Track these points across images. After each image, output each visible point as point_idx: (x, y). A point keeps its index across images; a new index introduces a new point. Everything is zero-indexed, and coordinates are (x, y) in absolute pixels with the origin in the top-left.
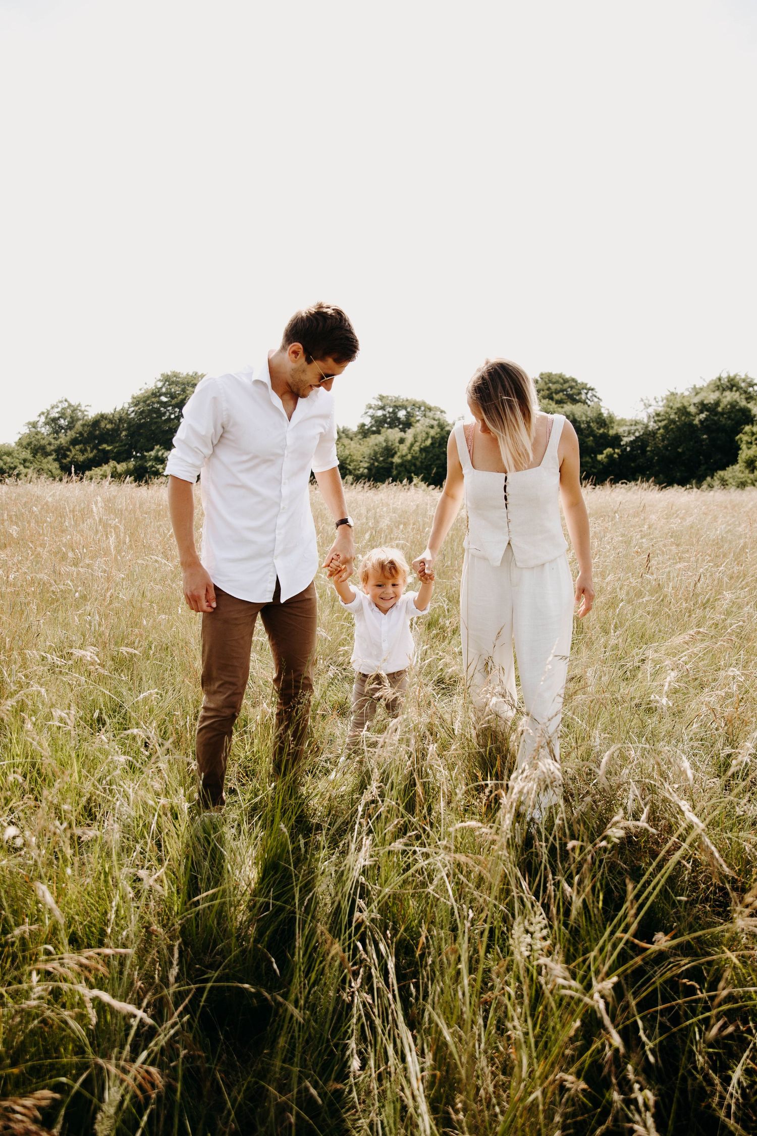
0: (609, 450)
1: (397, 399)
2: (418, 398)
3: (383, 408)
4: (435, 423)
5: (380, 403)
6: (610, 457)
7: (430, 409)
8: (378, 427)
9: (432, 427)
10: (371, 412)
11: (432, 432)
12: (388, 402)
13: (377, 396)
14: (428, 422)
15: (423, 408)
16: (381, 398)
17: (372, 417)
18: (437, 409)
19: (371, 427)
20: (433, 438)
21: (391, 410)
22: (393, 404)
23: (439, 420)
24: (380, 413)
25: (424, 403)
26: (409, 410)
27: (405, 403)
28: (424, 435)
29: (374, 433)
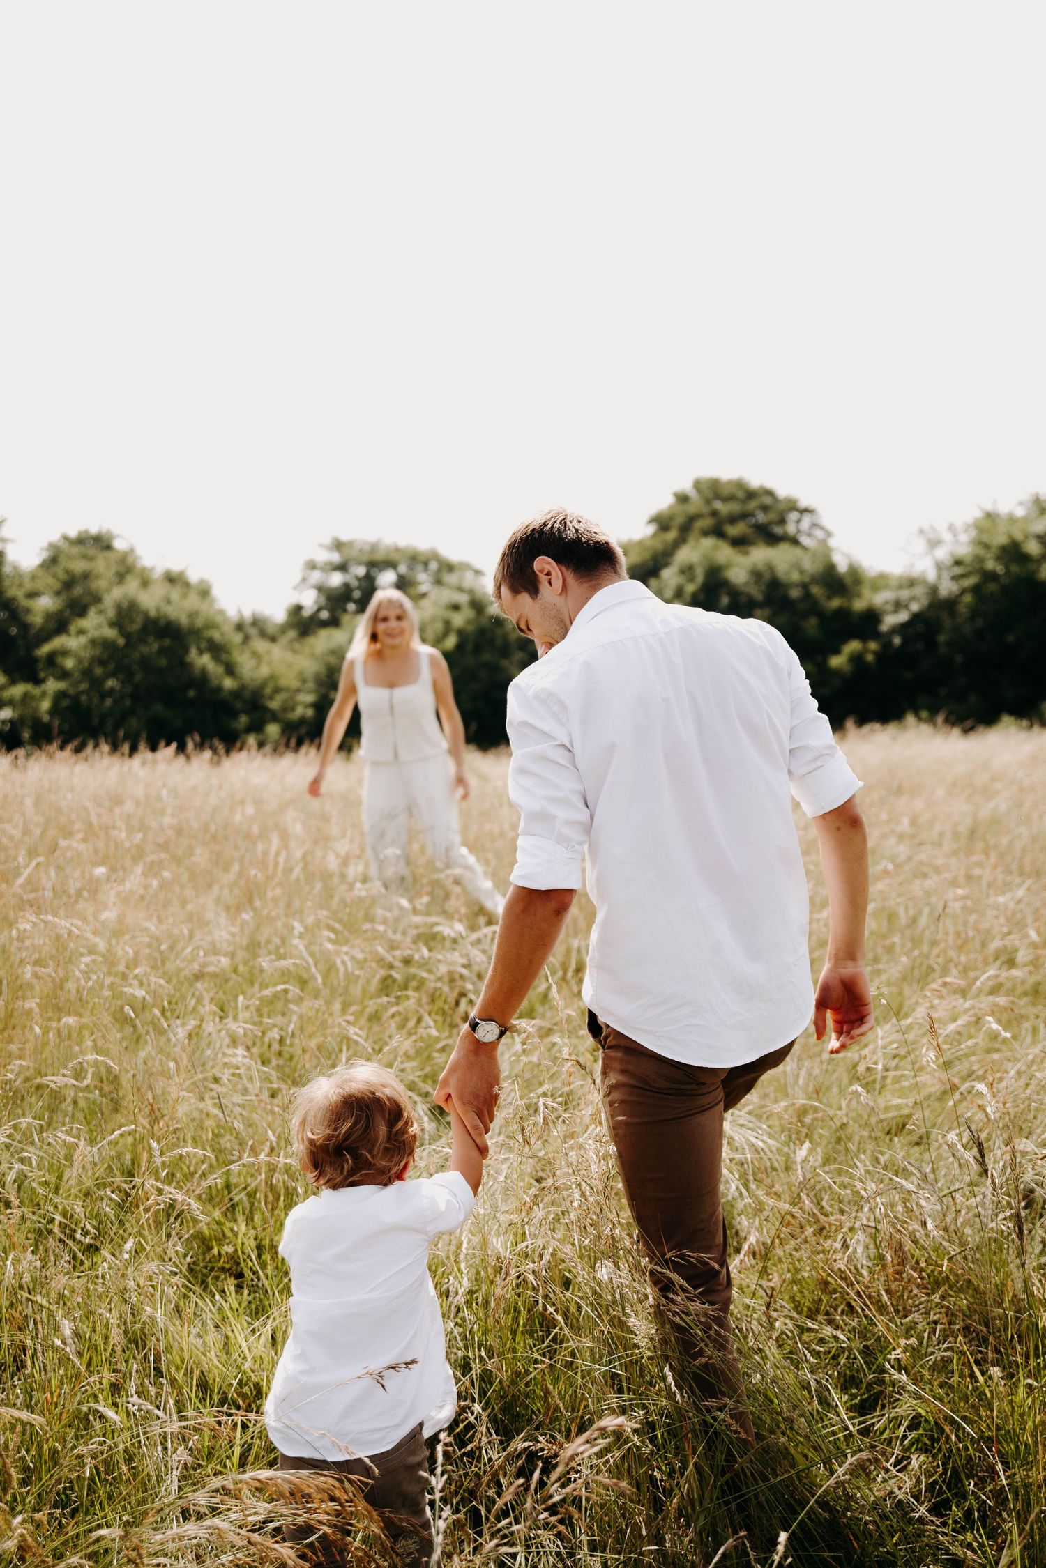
0: (853, 646)
1: (374, 547)
2: (422, 544)
3: (342, 567)
4: (463, 599)
5: (336, 557)
6: (856, 659)
7: (450, 567)
8: (332, 610)
9: (456, 607)
10: (316, 576)
11: (458, 620)
12: (354, 553)
13: (327, 540)
14: (447, 596)
15: (433, 566)
16: (338, 545)
17: (320, 589)
18: (465, 566)
19: (319, 610)
20: (461, 633)
21: (361, 571)
22: (365, 558)
23: (471, 592)
24: (336, 580)
25: (435, 556)
26: (403, 569)
27: (394, 556)
28: (439, 626)
29: (325, 624)
